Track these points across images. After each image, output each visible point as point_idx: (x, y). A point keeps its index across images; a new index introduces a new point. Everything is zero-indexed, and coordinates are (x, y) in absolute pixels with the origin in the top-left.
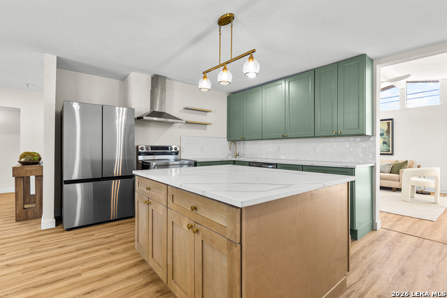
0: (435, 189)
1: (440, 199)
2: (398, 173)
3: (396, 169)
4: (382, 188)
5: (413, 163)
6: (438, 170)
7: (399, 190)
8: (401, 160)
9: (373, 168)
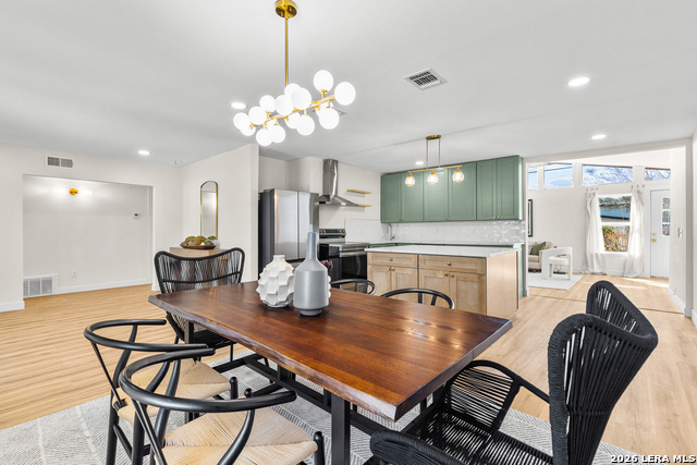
0: (569, 266)
1: (572, 276)
2: (537, 254)
3: (536, 250)
4: (530, 270)
5: (550, 244)
6: (571, 248)
7: (540, 271)
8: (540, 241)
9: (523, 246)
